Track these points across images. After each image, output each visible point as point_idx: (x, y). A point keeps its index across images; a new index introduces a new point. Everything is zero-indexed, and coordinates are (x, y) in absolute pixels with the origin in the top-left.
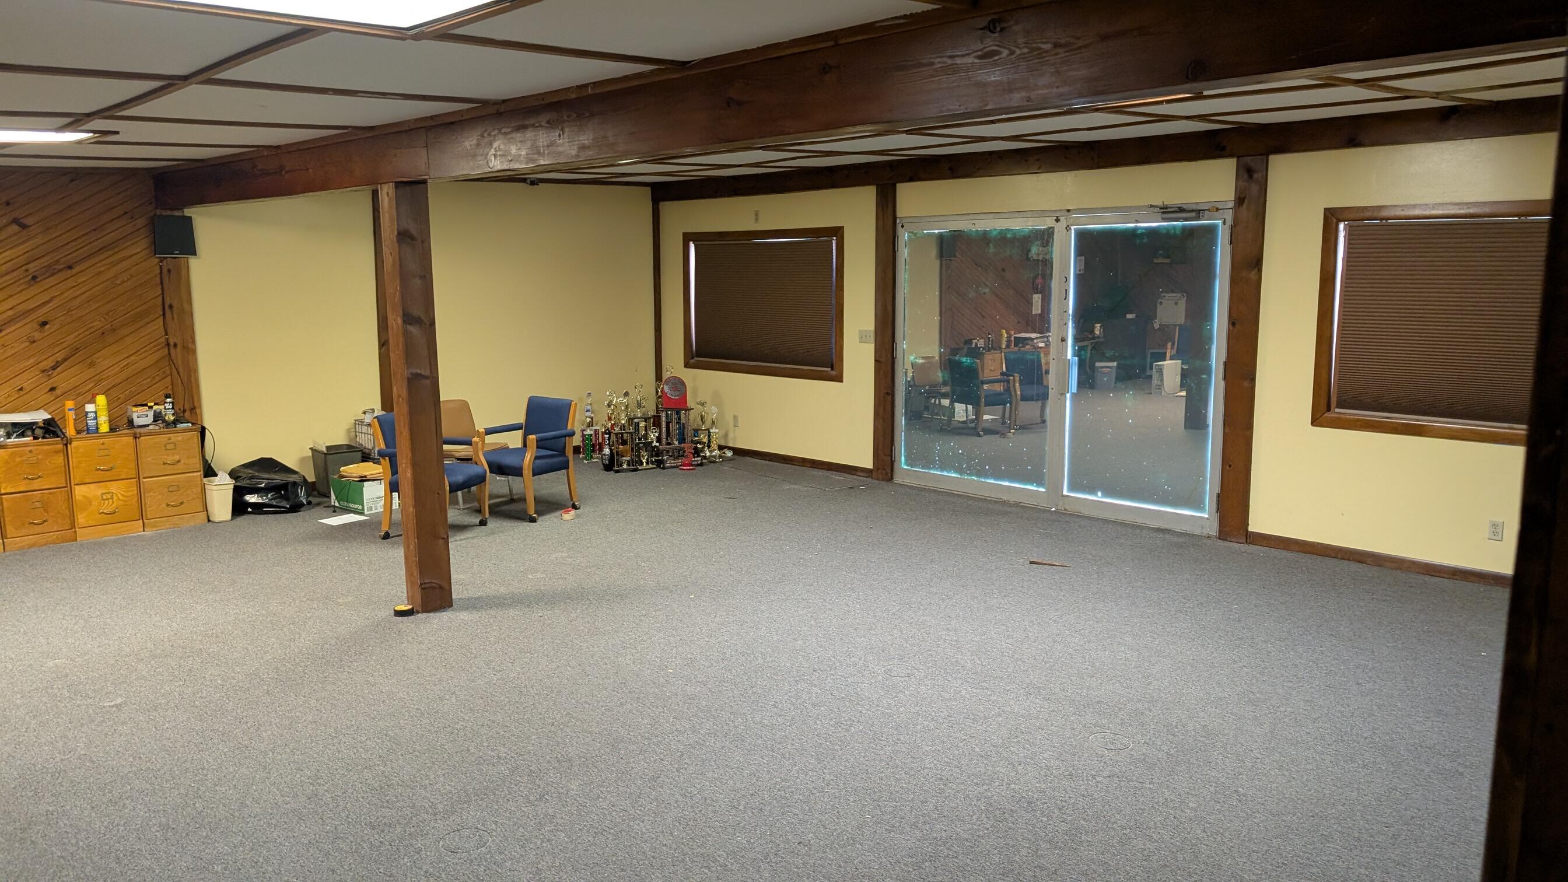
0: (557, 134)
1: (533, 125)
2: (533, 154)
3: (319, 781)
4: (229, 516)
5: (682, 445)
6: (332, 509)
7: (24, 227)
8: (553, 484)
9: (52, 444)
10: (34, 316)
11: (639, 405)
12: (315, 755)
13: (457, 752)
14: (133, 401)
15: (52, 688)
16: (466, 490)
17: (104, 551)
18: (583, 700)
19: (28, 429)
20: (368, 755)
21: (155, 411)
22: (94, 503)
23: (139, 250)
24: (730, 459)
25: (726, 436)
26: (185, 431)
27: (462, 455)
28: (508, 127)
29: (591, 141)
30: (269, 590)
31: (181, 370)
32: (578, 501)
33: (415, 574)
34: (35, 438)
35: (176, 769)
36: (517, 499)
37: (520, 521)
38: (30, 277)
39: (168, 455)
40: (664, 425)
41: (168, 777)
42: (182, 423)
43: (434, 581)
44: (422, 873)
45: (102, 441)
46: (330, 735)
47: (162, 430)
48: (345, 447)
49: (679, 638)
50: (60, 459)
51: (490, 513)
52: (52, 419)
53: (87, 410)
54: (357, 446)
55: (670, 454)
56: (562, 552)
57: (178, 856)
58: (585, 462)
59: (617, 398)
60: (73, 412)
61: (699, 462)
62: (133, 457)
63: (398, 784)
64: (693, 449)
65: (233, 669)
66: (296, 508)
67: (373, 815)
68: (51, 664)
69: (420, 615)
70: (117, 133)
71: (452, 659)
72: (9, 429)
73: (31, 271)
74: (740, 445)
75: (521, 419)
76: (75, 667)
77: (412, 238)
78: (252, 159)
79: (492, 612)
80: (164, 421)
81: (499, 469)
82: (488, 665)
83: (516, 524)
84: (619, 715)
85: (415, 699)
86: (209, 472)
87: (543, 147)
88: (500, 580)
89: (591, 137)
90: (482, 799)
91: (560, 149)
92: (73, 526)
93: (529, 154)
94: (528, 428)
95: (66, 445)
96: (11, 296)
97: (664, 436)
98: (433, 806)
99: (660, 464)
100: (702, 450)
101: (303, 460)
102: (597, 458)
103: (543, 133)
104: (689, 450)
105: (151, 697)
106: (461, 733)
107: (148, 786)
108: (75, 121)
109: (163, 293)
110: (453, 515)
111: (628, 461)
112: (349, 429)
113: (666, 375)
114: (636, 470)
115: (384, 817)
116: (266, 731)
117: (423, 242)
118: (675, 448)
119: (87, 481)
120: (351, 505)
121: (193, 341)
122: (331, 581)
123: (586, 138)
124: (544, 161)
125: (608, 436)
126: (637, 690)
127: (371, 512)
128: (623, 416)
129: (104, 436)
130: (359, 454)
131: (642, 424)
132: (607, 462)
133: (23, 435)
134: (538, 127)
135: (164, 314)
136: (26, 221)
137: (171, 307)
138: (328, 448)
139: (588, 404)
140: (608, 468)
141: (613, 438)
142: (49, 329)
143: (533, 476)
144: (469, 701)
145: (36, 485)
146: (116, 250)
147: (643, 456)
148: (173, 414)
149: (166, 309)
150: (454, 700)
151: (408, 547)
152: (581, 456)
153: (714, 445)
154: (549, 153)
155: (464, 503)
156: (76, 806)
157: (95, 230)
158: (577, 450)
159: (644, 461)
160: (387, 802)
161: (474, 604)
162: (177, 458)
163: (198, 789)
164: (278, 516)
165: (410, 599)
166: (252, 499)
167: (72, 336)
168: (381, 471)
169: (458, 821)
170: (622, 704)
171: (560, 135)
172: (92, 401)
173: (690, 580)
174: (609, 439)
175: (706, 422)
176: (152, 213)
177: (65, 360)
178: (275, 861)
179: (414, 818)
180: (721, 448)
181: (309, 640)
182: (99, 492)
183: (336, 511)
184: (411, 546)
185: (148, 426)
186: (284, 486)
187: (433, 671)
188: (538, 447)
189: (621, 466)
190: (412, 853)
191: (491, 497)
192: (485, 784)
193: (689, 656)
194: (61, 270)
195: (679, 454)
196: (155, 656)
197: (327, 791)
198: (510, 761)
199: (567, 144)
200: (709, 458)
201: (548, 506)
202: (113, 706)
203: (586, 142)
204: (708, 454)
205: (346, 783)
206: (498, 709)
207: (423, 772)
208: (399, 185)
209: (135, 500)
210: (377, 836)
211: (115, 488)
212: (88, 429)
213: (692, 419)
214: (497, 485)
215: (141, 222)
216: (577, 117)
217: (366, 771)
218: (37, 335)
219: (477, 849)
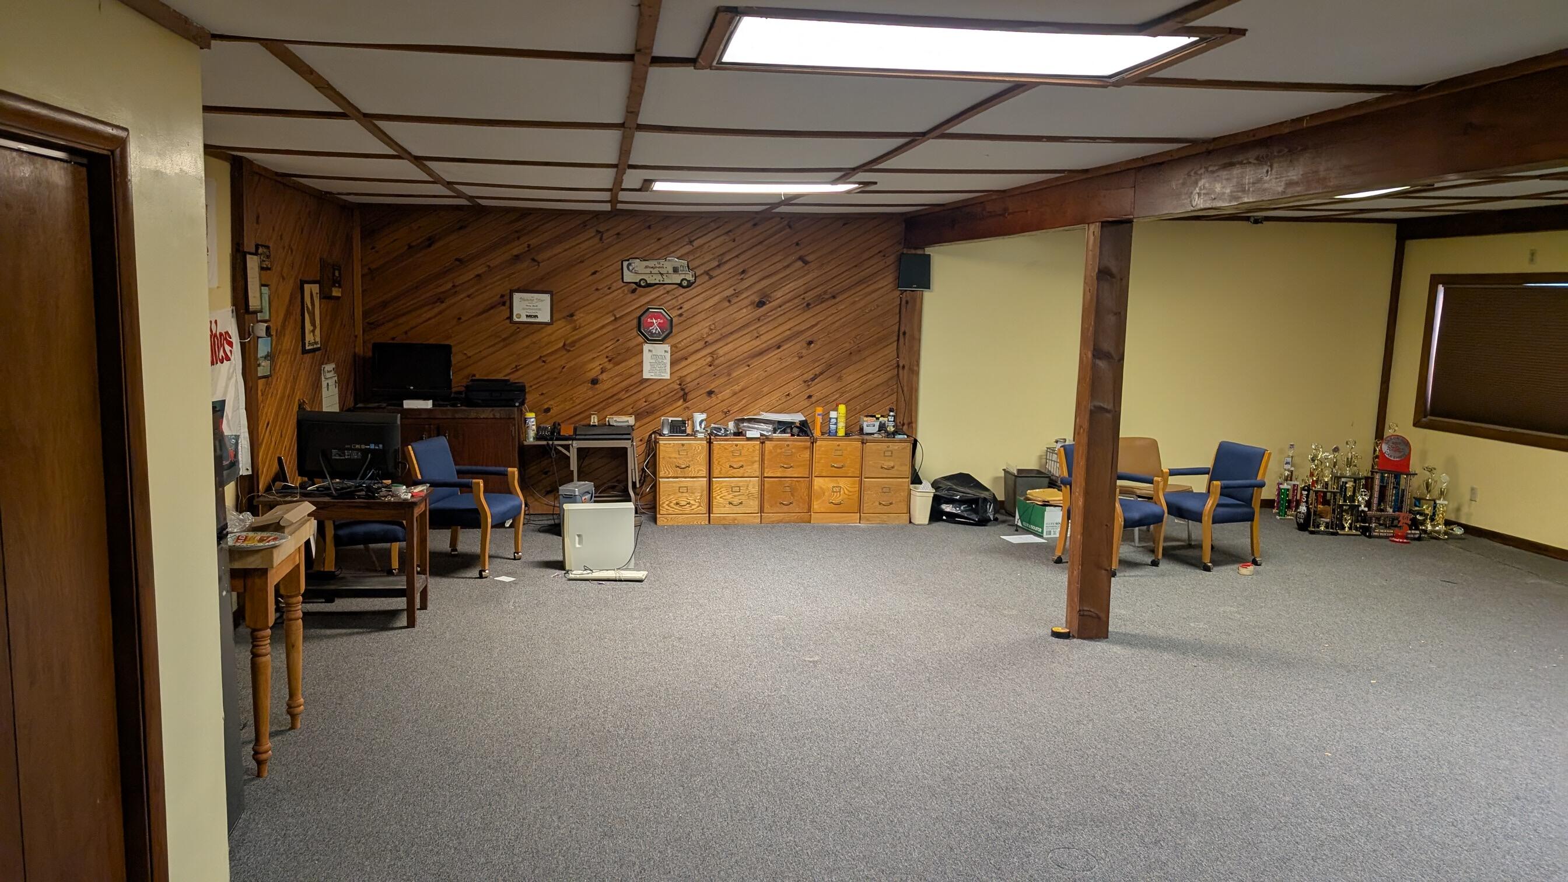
0: (1265, 171)
1: (1241, 163)
2: (1238, 192)
3: (955, 767)
4: (926, 521)
5: (1397, 513)
6: (1015, 528)
7: (806, 263)
8: (1234, 536)
9: (803, 441)
10: (803, 337)
11: (1349, 463)
12: (957, 744)
13: (1083, 776)
14: (865, 412)
15: (773, 637)
16: (1145, 528)
17: (828, 534)
18: (1222, 759)
19: (787, 427)
20: (1002, 757)
21: (880, 422)
22: (826, 494)
23: (886, 283)
24: (1458, 538)
25: (1458, 510)
26: (901, 441)
27: (1143, 492)
28: (1215, 166)
29: (1300, 176)
30: (947, 591)
31: (905, 389)
32: (1260, 557)
33: (1076, 599)
34: (793, 435)
35: (846, 725)
36: (1195, 545)
37: (1193, 567)
38: (805, 304)
39: (885, 461)
40: (1377, 488)
41: (839, 730)
42: (900, 434)
43: (1092, 610)
44: (1027, 876)
45: (838, 443)
46: (972, 730)
47: (884, 439)
48: (1036, 472)
49: (1346, 722)
50: (806, 454)
51: (1164, 555)
52: (806, 421)
53: (831, 416)
54: (1046, 472)
55: (1381, 522)
56: (1231, 606)
57: (834, 796)
58: (1278, 517)
59: (1323, 453)
60: (821, 417)
61: (1417, 536)
62: (859, 460)
63: (1022, 790)
64: (1411, 520)
65: (905, 653)
66: (983, 522)
67: (995, 811)
68: (775, 618)
69: (1075, 640)
70: (876, 183)
71: (1097, 688)
72: (776, 426)
73: (807, 299)
74: (1474, 523)
75: (1209, 463)
76: (791, 623)
77: (1112, 275)
78: (982, 203)
79: (1146, 652)
80: (886, 431)
81: (1178, 511)
82: (1131, 701)
83: (1189, 570)
84: (1258, 784)
85: (1055, 716)
86: (916, 480)
87: (1249, 183)
88: (1160, 623)
89: (1301, 173)
90: (1097, 826)
91: (1266, 186)
92: (809, 511)
93: (1234, 192)
94: (1214, 474)
95: (813, 443)
96: (790, 319)
97: (1375, 501)
98: (1050, 818)
99: (1366, 532)
100: (1423, 523)
101: (996, 479)
102: (1291, 515)
103: (1250, 171)
104: (1405, 521)
105: (840, 661)
106: (1090, 759)
107: (824, 733)
108: (845, 174)
109: (900, 322)
110: (1124, 550)
111: (1327, 523)
112: (1041, 456)
113: (1388, 432)
114: (1336, 534)
115: (1004, 816)
116: (921, 712)
117: (1121, 279)
118: (1387, 517)
119: (824, 474)
120: (1032, 527)
121: (918, 365)
122: (1001, 593)
123: (1295, 173)
124: (1248, 198)
125: (1306, 493)
126: (1284, 765)
127: (1049, 536)
128: (1327, 472)
129: (841, 439)
130: (1046, 481)
131: (1349, 485)
132: (1302, 521)
133: (784, 432)
134: (1247, 163)
135: (898, 340)
136: (808, 258)
137: (904, 333)
138: (1019, 471)
139: (1289, 456)
140: (1303, 527)
141: (1312, 495)
142: (814, 347)
143: (1214, 522)
144: (1104, 731)
145: (789, 473)
146: (870, 283)
147: (1346, 519)
148: (894, 426)
149: (901, 334)
150: (1090, 726)
151: (1073, 573)
152: (1275, 511)
153: (1440, 518)
154: (1253, 191)
155: (1140, 540)
156: (771, 735)
157: (856, 266)
158: (1268, 504)
159: (1347, 525)
160: (1009, 803)
161: (1129, 640)
162: (892, 464)
163: (860, 746)
164: (967, 526)
165: (1069, 623)
166: (948, 508)
167: (828, 355)
168: (1062, 498)
169: (1070, 839)
170: (1263, 774)
171: (1267, 172)
172: (836, 409)
173: (1375, 664)
174: (1307, 496)
175: (1432, 491)
176: (901, 251)
177: (821, 374)
178: (906, 825)
179: (1030, 825)
180: (1448, 523)
181: (972, 642)
182: (831, 485)
183: (1018, 530)
184: (1075, 572)
185: (873, 434)
186: (975, 501)
187: (1077, 696)
188: (1221, 494)
189: (1318, 527)
190: (1022, 856)
191: (1166, 539)
192: (1103, 812)
193: (1355, 744)
194: (827, 299)
195: (1392, 523)
196: (848, 628)
197: (960, 778)
198: (1133, 798)
199: (1274, 180)
200: (1431, 533)
201: (1224, 557)
202: (811, 662)
203: (1294, 178)
204: (1429, 528)
205: (978, 776)
206: (1132, 746)
207: (1047, 785)
208: (1104, 224)
209: (856, 496)
210: (994, 831)
211: (843, 483)
212: (830, 432)
213: (1414, 486)
214: (1174, 528)
215: (892, 259)
216: (1289, 151)
217: (996, 770)
218: (804, 352)
219: (1083, 871)
